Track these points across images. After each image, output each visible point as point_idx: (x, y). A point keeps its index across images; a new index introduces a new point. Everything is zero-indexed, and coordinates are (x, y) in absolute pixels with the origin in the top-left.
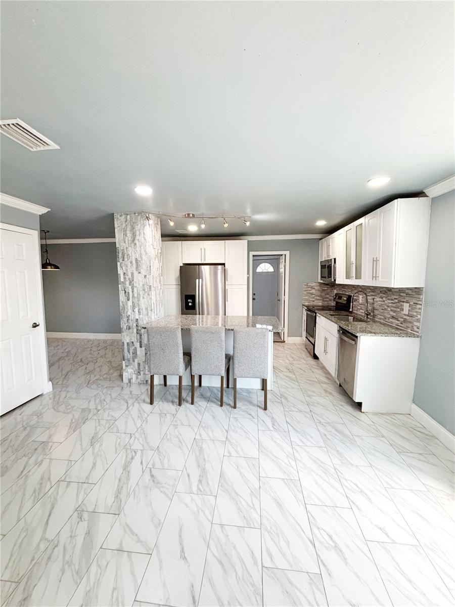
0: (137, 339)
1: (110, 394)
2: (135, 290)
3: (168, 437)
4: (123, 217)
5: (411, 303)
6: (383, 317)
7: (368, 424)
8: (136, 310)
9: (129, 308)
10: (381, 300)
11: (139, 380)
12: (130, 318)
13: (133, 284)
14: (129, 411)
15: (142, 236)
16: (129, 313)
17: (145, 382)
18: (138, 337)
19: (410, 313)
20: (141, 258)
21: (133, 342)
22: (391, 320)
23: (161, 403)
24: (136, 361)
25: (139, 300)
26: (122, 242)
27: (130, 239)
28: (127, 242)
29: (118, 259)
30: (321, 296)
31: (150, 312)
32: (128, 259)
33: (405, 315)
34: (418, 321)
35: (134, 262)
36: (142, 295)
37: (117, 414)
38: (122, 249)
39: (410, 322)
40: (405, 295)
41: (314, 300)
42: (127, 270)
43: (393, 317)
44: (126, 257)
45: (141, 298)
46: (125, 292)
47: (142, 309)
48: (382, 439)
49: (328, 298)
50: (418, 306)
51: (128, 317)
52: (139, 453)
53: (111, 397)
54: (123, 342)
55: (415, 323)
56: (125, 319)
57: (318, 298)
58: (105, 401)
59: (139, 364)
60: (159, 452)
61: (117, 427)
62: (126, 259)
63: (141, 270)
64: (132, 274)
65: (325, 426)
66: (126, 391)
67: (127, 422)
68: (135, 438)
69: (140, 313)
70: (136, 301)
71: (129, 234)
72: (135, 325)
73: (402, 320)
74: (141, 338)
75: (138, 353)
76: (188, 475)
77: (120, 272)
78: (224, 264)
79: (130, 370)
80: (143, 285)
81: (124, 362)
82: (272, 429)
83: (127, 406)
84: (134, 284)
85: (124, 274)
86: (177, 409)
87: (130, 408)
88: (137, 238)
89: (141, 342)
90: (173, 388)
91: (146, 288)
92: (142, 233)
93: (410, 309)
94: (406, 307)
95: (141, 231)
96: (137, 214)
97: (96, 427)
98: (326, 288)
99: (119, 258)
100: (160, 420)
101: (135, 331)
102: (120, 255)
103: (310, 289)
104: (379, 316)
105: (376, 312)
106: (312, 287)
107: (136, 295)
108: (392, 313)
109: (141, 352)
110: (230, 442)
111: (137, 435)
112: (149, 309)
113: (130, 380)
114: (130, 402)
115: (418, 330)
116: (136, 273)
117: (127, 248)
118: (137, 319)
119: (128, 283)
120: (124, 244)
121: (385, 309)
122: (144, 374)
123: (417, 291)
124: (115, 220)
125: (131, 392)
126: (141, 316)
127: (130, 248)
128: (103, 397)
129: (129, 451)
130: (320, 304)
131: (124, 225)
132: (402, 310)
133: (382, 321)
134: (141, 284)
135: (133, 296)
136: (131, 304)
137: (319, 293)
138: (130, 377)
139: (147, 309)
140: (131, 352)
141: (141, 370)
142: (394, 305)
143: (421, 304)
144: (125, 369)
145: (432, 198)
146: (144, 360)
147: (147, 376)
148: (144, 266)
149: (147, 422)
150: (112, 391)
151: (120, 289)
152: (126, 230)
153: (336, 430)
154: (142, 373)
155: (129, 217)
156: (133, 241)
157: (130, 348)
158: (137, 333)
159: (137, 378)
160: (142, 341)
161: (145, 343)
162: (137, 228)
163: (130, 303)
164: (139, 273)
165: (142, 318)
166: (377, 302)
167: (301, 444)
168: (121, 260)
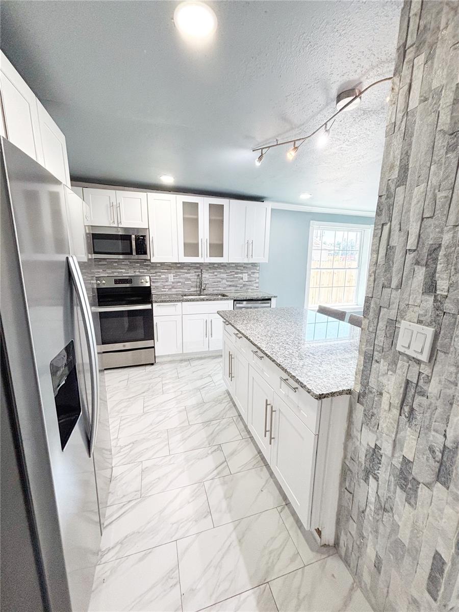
5: (249, 273)
6: (217, 289)
10: (212, 274)
19: (249, 279)
22: (227, 288)
33: (244, 281)
34: (256, 283)
39: (250, 285)
40: (242, 268)
43: (230, 286)
55: (254, 285)
73: (242, 285)
93: (249, 277)
94: (245, 277)
104: (210, 289)
108: (229, 283)
115: (258, 289)
123: (254, 265)
132: (242, 279)
143: (258, 273)
166: (205, 277)
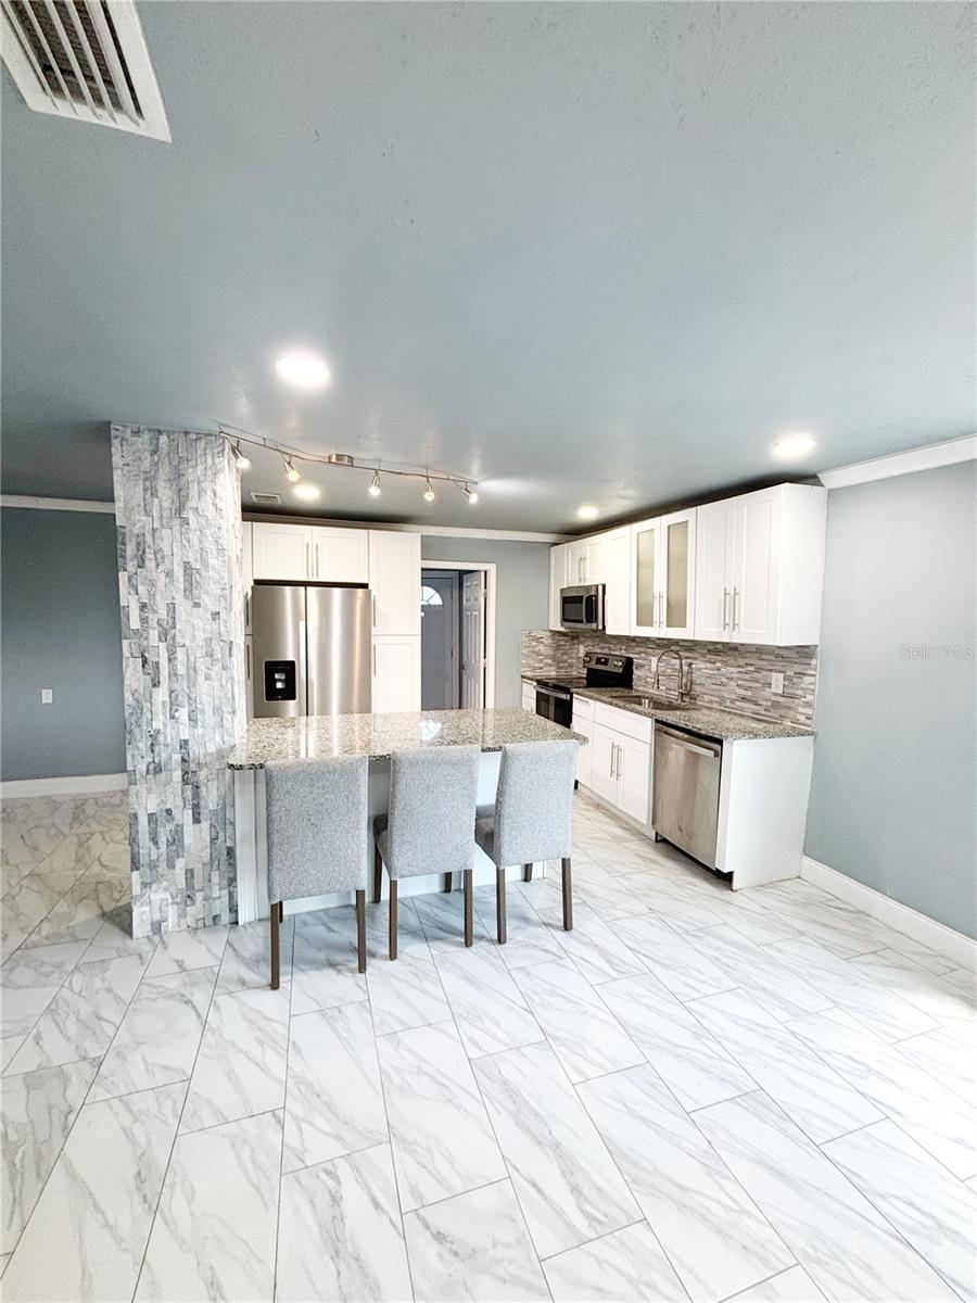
0: (184, 798)
1: (109, 990)
2: (180, 655)
3: (397, 1080)
4: (146, 436)
5: (788, 673)
6: (718, 700)
7: (761, 915)
8: (183, 714)
9: (158, 708)
10: (712, 666)
11: (190, 920)
12: (161, 738)
13: (174, 638)
14: (213, 1031)
15: (209, 500)
16: (156, 725)
17: (209, 922)
18: (189, 794)
19: (787, 691)
20: (204, 562)
21: (169, 812)
22: (737, 703)
23: (298, 977)
24: (180, 864)
25: (192, 683)
26: (139, 513)
27: (166, 504)
28: (156, 514)
29: (120, 564)
30: (554, 658)
31: (227, 716)
32: (157, 565)
33: (775, 694)
34: (808, 705)
35: (179, 572)
36: (201, 667)
37: (179, 1055)
38: (136, 532)
39: (788, 708)
40: (772, 657)
41: (541, 665)
42: (152, 596)
43: (744, 699)
44: (149, 555)
45: (201, 679)
46: (145, 662)
47: (203, 712)
48: (803, 938)
49: (566, 661)
50: (807, 679)
51: (154, 738)
52: (344, 1170)
53: (117, 998)
54: (135, 816)
55: (800, 709)
56: (143, 745)
57: (550, 662)
58: (99, 1019)
59: (190, 873)
60: (403, 1140)
61: (208, 1101)
62: (150, 564)
63: (204, 597)
64: (172, 608)
65: (700, 938)
66: (161, 964)
67: (230, 1074)
68: (295, 1119)
69: (196, 721)
70: (181, 686)
71: (165, 494)
72: (177, 757)
73: (769, 704)
74: (196, 795)
75: (187, 840)
76: (534, 1185)
77: (127, 598)
78: (365, 586)
79: (158, 895)
80: (208, 641)
81: (135, 874)
82: (615, 974)
83: (199, 1016)
84: (178, 639)
85: (143, 607)
86: (362, 984)
87: (213, 1020)
88: (192, 503)
89: (196, 807)
90: (305, 924)
91: (217, 647)
92: (209, 492)
93: (786, 683)
94: (777, 681)
95: (207, 486)
96: (193, 437)
97: (127, 1133)
98: (563, 643)
99: (124, 557)
100: (336, 1032)
101: (177, 775)
102: (130, 549)
103: (534, 643)
104: (706, 698)
105: (698, 689)
106: (538, 639)
107: (181, 670)
108: (742, 692)
109: (196, 838)
110: (557, 1038)
111: (294, 1107)
112: (226, 709)
113: (157, 927)
114: (200, 997)
115: (809, 722)
116: (183, 607)
117: (154, 530)
118: (186, 741)
119: (154, 634)
120: (144, 518)
121: (722, 684)
122: (205, 900)
123: (804, 653)
124: (115, 443)
125: (180, 964)
126: (201, 731)
127: (166, 533)
128: (85, 1009)
129: (304, 1177)
130: (553, 674)
131: (146, 464)
132: (770, 685)
133: (715, 706)
134: (201, 636)
135: (173, 674)
136: (167, 699)
137: (551, 653)
138: (157, 917)
139: (217, 710)
140: (163, 840)
141: (197, 887)
142: (747, 677)
143: (812, 675)
144: (142, 896)
145: (830, 491)
146: (207, 859)
147: (217, 902)
148: (212, 586)
149: (298, 1051)
150: (107, 975)
151: (126, 653)
152: (155, 478)
153: (726, 943)
154: (199, 897)
155: (164, 439)
156: (180, 510)
157: (161, 830)
158: (185, 782)
159: (182, 915)
160: (202, 803)
161: (212, 806)
162: (191, 475)
163: (161, 694)
164: (197, 605)
165: (204, 735)
166: (699, 669)
167: (695, 995)
168: (131, 566)
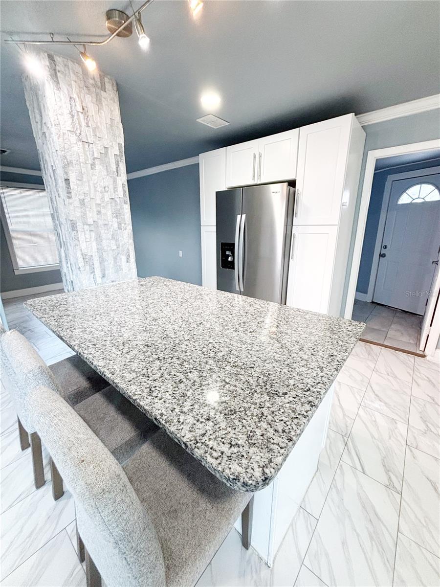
2: (63, 228)
8: (69, 265)
9: (63, 260)
12: (67, 277)
13: (59, 218)
15: (47, 112)
16: (65, 270)
25: (68, 248)
28: (40, 134)
46: (57, 233)
47: (73, 265)
51: (65, 275)
56: (65, 279)
64: (56, 199)
69: (72, 271)
78: (292, 184)
102: (42, 163)
118: (72, 281)
126: (74, 277)
135: (63, 240)
136: (64, 255)
156: (42, 128)
